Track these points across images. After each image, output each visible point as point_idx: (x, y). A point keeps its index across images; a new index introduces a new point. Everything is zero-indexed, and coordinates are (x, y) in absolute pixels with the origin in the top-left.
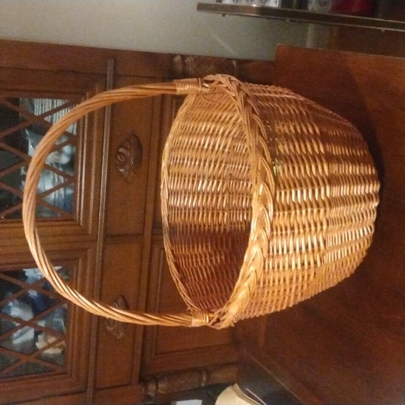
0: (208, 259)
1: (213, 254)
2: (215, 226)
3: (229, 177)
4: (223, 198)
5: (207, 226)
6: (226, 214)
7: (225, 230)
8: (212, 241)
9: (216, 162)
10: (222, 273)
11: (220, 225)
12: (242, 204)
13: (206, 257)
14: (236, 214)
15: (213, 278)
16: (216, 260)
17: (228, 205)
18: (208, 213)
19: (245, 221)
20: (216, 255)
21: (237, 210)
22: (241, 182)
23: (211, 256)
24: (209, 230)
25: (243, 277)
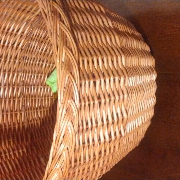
0: (12, 153)
1: (15, 148)
2: (14, 125)
3: (22, 84)
4: (19, 101)
5: (7, 126)
6: (23, 114)
7: (24, 127)
8: (13, 139)
9: (9, 71)
10: (26, 163)
11: (19, 124)
12: (35, 105)
13: (9, 152)
14: (32, 112)
15: (18, 169)
16: (19, 153)
17: (24, 106)
18: (7, 115)
19: (40, 118)
20: (18, 150)
21: (31, 110)
22: (33, 86)
23: (14, 150)
24: (10, 129)
25: (53, 158)
